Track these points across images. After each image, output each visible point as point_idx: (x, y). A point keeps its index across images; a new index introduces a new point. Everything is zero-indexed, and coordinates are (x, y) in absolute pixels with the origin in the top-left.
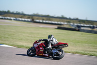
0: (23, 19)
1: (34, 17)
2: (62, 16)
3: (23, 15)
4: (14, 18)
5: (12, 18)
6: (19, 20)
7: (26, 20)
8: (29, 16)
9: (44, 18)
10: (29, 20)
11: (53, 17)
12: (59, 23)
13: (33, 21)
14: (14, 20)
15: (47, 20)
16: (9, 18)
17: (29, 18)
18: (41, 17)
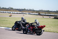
0: (34, 13)
1: (40, 12)
2: (57, 11)
3: (33, 11)
4: (28, 13)
5: (27, 13)
6: (31, 14)
7: (35, 14)
8: (37, 11)
9: (46, 12)
10: (37, 14)
11: (51, 12)
12: (55, 15)
13: (39, 14)
14: (28, 14)
15: (48, 13)
16: (25, 13)
17: (37, 13)
18: (44, 12)
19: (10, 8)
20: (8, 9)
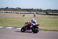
0: (41, 13)
1: (48, 12)
3: (41, 11)
6: (39, 14)
7: (43, 13)
9: (54, 12)
13: (47, 14)
14: (36, 14)
16: (33, 13)
19: (18, 8)
20: (16, 9)
